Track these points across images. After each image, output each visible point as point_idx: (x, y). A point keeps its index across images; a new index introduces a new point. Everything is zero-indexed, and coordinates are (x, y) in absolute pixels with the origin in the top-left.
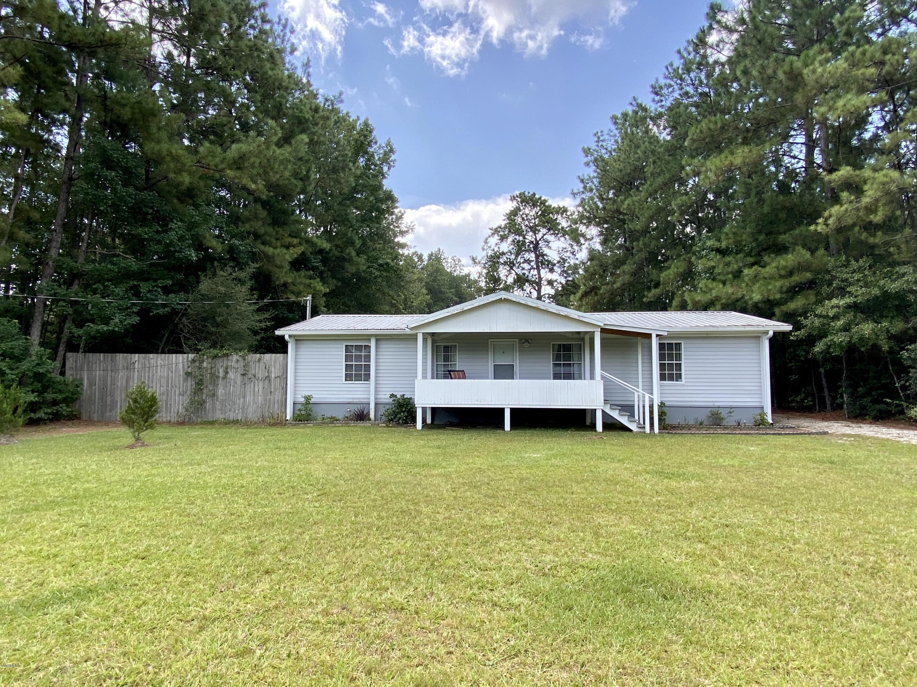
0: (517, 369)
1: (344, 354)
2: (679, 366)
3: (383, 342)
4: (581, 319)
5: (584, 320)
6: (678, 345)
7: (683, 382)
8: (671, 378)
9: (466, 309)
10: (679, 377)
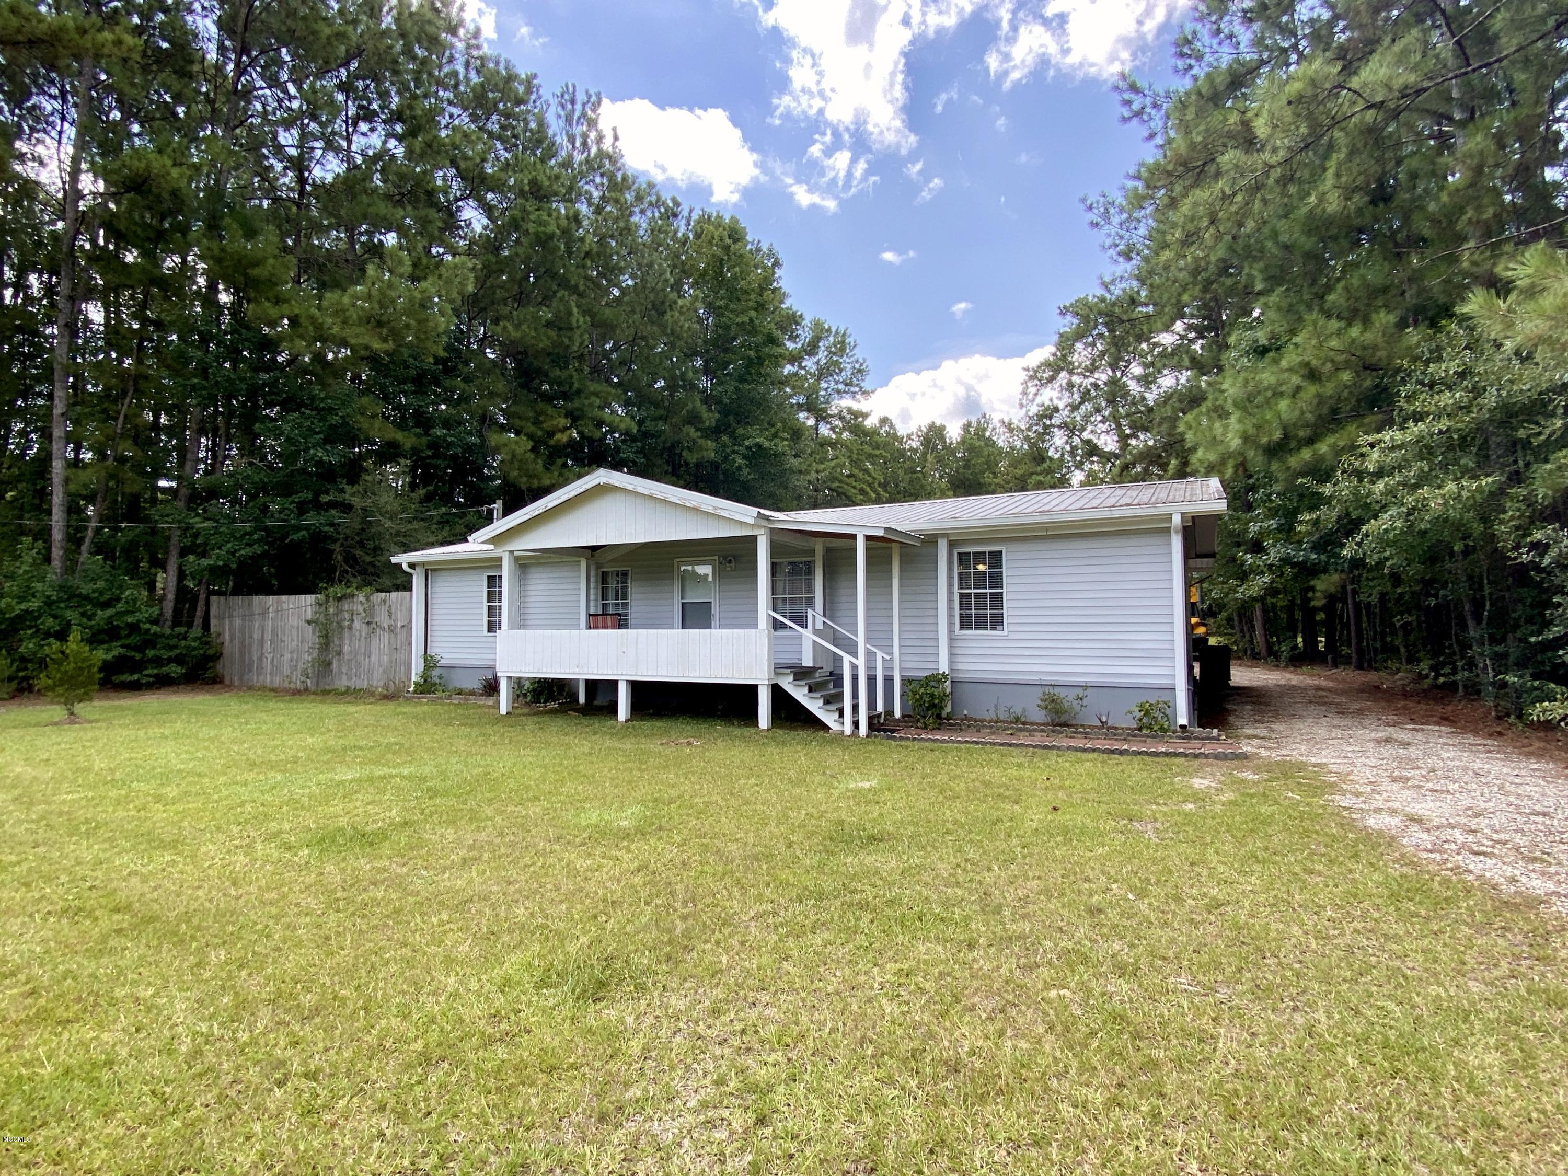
0: (715, 609)
1: (485, 589)
2: (997, 599)
3: (533, 570)
4: (718, 512)
5: (723, 514)
6: (996, 559)
7: (1005, 633)
8: (981, 623)
9: (551, 505)
10: (997, 622)
